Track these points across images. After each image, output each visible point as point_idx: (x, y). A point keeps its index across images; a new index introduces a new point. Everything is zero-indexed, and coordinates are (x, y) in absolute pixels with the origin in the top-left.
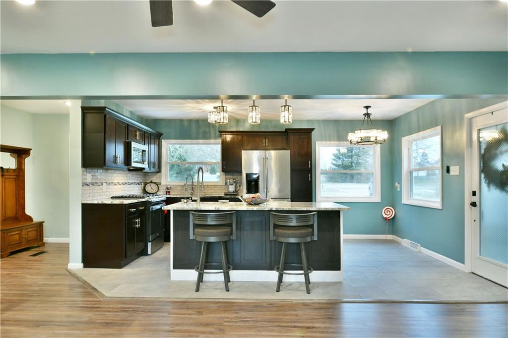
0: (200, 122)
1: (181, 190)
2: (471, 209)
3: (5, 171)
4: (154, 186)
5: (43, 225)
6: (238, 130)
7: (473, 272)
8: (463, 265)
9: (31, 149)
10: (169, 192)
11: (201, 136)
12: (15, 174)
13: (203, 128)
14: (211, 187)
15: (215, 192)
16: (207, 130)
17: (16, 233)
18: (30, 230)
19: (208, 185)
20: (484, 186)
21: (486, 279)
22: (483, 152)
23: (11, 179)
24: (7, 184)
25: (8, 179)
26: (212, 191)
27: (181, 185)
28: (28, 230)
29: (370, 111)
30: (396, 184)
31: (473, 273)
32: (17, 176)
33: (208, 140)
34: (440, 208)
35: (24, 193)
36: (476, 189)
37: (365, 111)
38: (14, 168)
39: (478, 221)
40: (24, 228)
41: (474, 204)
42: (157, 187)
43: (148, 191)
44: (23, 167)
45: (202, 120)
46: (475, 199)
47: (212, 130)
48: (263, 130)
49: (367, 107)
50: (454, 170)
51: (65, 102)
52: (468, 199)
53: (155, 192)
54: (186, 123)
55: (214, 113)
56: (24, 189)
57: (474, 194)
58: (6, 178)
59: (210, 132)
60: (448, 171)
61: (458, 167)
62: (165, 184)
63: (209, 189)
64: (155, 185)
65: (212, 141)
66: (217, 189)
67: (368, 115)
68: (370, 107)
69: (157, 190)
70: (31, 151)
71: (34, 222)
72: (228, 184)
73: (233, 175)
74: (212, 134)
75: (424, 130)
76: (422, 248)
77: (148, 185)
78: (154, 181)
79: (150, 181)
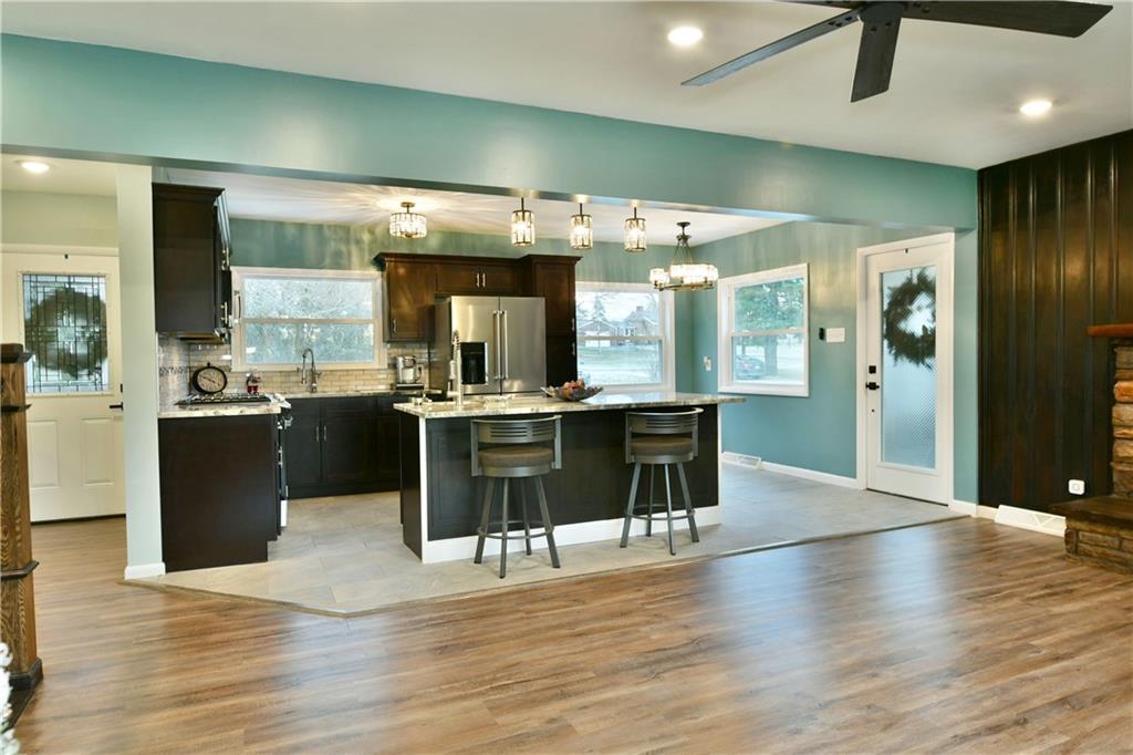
0: (326, 231)
1: (282, 382)
2: (866, 393)
4: (214, 375)
6: (414, 252)
7: (870, 487)
8: (852, 480)
10: (255, 388)
11: (328, 261)
13: (333, 243)
14: (356, 373)
15: (364, 385)
16: (343, 248)
19: (348, 370)
20: (889, 358)
21: (895, 495)
22: (885, 307)
26: (358, 382)
27: (281, 372)
29: (688, 230)
30: (705, 359)
31: (868, 489)
33: (347, 272)
34: (806, 395)
36: (875, 363)
37: (679, 231)
39: (878, 411)
41: (872, 386)
42: (221, 376)
43: (204, 388)
45: (329, 227)
46: (873, 378)
47: (354, 250)
48: (465, 254)
49: (683, 225)
50: (835, 335)
51: (18, 162)
52: (862, 378)
53: (219, 388)
54: (291, 231)
55: (403, 216)
57: (872, 370)
59: (349, 254)
60: (822, 334)
61: (843, 330)
62: (244, 369)
63: (349, 378)
64: (216, 372)
65: (357, 273)
66: (369, 377)
67: (684, 238)
68: (689, 223)
69: (222, 384)
72: (401, 366)
73: (405, 347)
74: (355, 259)
75: (768, 268)
76: (765, 463)
77: (202, 373)
78: (214, 364)
79: (205, 365)
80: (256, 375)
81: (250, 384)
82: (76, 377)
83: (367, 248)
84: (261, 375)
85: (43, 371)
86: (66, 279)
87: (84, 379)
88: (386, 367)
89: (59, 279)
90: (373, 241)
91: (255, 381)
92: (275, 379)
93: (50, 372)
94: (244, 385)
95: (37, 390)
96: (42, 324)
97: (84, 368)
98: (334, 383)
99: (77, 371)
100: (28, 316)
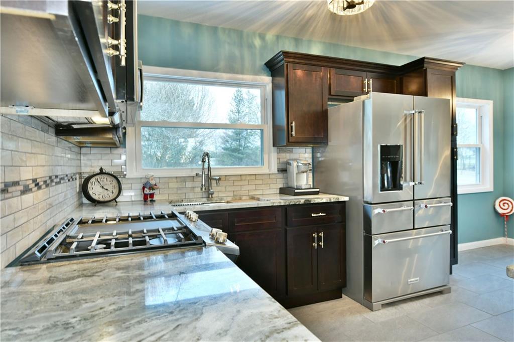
1: (178, 188)
4: (107, 181)
10: (152, 195)
11: (223, 63)
13: (227, 47)
14: (248, 178)
16: (237, 52)
26: (250, 187)
27: (177, 178)
33: (240, 76)
42: (115, 182)
45: (224, 29)
47: (246, 54)
53: (112, 196)
59: (242, 57)
62: (139, 175)
63: (241, 183)
64: (110, 178)
65: (249, 78)
69: (116, 191)
74: (247, 64)
77: (93, 180)
78: (107, 169)
79: (98, 171)
80: (153, 182)
81: (147, 191)
83: (257, 52)
84: (157, 181)
88: (276, 172)
90: (264, 47)
91: (151, 188)
92: (171, 185)
94: (139, 192)
98: (228, 189)
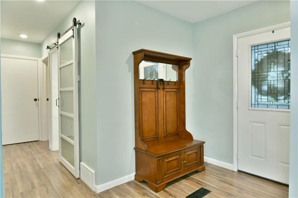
3: (166, 83)
5: (203, 146)
9: (191, 59)
12: (177, 87)
17: (174, 158)
18: (190, 153)
23: (173, 93)
24: (167, 98)
25: (169, 93)
28: (188, 153)
32: (178, 89)
35: (185, 107)
38: (175, 81)
40: (183, 151)
44: (184, 80)
56: (184, 103)
58: (166, 91)
70: (191, 61)
71: (194, 143)
82: (277, 100)
85: (260, 96)
86: (273, 45)
87: (282, 102)
89: (269, 46)
93: (263, 97)
95: (256, 106)
96: (260, 71)
97: (281, 95)
99: (277, 96)
100: (253, 68)
